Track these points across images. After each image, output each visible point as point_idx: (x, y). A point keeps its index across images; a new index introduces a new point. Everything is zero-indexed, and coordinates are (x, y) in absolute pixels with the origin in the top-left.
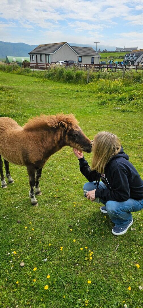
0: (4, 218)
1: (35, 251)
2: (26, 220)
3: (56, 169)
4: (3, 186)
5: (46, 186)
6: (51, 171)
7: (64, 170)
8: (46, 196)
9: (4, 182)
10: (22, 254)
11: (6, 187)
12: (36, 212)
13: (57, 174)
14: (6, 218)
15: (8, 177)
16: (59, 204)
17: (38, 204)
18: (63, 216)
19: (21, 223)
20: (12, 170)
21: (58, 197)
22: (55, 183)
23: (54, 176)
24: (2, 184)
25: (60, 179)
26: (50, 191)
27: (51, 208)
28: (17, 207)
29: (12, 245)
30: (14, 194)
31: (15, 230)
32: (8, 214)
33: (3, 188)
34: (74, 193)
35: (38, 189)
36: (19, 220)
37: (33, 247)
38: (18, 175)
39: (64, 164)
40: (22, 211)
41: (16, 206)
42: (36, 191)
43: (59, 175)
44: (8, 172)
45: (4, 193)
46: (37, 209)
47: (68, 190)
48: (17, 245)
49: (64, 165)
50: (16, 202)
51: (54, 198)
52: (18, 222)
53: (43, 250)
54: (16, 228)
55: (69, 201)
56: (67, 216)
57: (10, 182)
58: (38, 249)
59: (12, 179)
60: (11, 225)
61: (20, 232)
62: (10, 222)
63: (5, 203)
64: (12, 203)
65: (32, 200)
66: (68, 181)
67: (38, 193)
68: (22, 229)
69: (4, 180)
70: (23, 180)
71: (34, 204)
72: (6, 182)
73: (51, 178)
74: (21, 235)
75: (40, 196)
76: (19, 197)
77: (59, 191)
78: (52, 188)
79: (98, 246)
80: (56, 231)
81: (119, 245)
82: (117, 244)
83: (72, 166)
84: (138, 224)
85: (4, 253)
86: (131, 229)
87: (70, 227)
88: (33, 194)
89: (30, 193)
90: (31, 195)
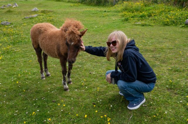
0: (42, 99)
1: (66, 120)
2: (59, 101)
3: (85, 66)
4: (43, 78)
5: (76, 78)
6: (81, 67)
7: (92, 67)
8: (76, 85)
9: (43, 75)
10: (55, 122)
11: (44, 79)
12: (67, 95)
13: (85, 70)
14: (44, 99)
15: (46, 71)
16: (86, 90)
17: (69, 90)
18: (89, 98)
19: (55, 102)
20: (50, 67)
21: (86, 85)
22: (83, 76)
23: (83, 71)
24: (41, 77)
25: (87, 73)
26: (80, 81)
27: (80, 92)
28: (52, 92)
29: (48, 116)
30: (51, 83)
31: (51, 107)
32: (46, 96)
33: (42, 79)
34: (99, 82)
36: (54, 100)
37: (64, 117)
38: (54, 71)
39: (92, 63)
40: (56, 95)
41: (51, 92)
42: (68, 81)
43: (87, 70)
44: (46, 67)
45: (43, 83)
46: (69, 93)
47: (94, 81)
48: (52, 116)
49: (91, 64)
50: (52, 88)
51: (82, 86)
52: (53, 102)
53: (71, 119)
54: (51, 105)
55: (94, 88)
56: (92, 98)
57: (48, 75)
58: (68, 118)
59: (49, 73)
60: (48, 103)
61: (54, 108)
62: (47, 101)
63: (44, 89)
64: (49, 89)
66: (94, 75)
67: (69, 82)
68: (55, 106)
69: (43, 74)
70: (58, 74)
71: (66, 90)
72: (44, 75)
73: (80, 73)
74: (55, 109)
75: (71, 84)
76: (54, 85)
77: (87, 81)
78: (81, 79)
79: (115, 117)
80: (82, 107)
81: (133, 116)
82: (131, 116)
83: (98, 64)
84: (149, 102)
85: (42, 121)
86: (143, 105)
87: (94, 104)
88: (65, 82)
89: (63, 81)
90: (64, 83)
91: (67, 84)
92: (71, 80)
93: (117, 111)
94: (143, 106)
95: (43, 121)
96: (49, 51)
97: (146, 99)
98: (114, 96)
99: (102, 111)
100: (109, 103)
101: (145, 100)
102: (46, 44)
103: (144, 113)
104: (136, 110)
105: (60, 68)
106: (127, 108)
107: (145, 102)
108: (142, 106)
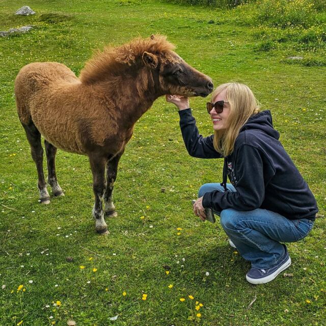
0: (42, 252)
1: (97, 304)
2: (82, 258)
3: (150, 172)
4: (43, 200)
5: (127, 202)
6: (140, 175)
7: (167, 175)
8: (126, 219)
9: (44, 192)
10: (72, 309)
11: (48, 202)
12: (103, 245)
13: (151, 182)
14: (45, 253)
15: (52, 183)
16: (149, 233)
17: (108, 232)
18: (155, 252)
19: (73, 261)
20: (62, 173)
21: (149, 221)
22: (145, 197)
23: (145, 185)
24: (41, 197)
25: (156, 191)
26: (135, 209)
27: (135, 238)
28: (67, 236)
29: (54, 295)
30: (63, 214)
31: (62, 272)
32: (50, 247)
33: (42, 204)
34: (183, 214)
35: (110, 205)
36: (69, 257)
37: (93, 299)
38: (72, 183)
39: (168, 164)
40: (77, 243)
41: (65, 235)
42: (107, 209)
43: (155, 182)
44: (52, 174)
45: (43, 213)
46: (107, 239)
47: (171, 210)
48: (63, 296)
49: (166, 166)
50: (67, 227)
51: (140, 222)
52: (69, 261)
53: (110, 303)
54: (63, 269)
55: (169, 227)
56: (162, 252)
57: (56, 194)
58: (102, 301)
59: (59, 188)
60: (55, 264)
61: (71, 275)
62: (54, 260)
63: (45, 229)
64: (59, 228)
65: (98, 223)
66: (172, 194)
67: (109, 213)
68: (74, 271)
69: (46, 189)
70: (82, 191)
71: (101, 231)
72: (48, 193)
73: (138, 189)
74: (72, 279)
75: (114, 218)
76: (72, 219)
77: (152, 211)
78: (139, 205)
79: (216, 300)
80: (138, 275)
81: (257, 300)
82: (253, 298)
83: (182, 167)
84: (300, 267)
85: (39, 306)
86: (285, 274)
87: (167, 268)
88: (99, 212)
89: (93, 211)
90: (96, 214)
91: (103, 218)
92: (113, 206)
93: (221, 287)
94: (283, 277)
95: (42, 306)
96: (55, 138)
97: (292, 259)
98: (217, 249)
99: (184, 285)
100: (203, 265)
101: (289, 261)
102: (48, 119)
103: (284, 293)
104: (265, 285)
105: (89, 177)
106: (245, 279)
107: (291, 266)
108: (281, 276)
